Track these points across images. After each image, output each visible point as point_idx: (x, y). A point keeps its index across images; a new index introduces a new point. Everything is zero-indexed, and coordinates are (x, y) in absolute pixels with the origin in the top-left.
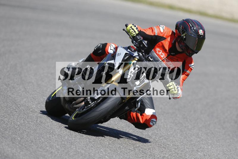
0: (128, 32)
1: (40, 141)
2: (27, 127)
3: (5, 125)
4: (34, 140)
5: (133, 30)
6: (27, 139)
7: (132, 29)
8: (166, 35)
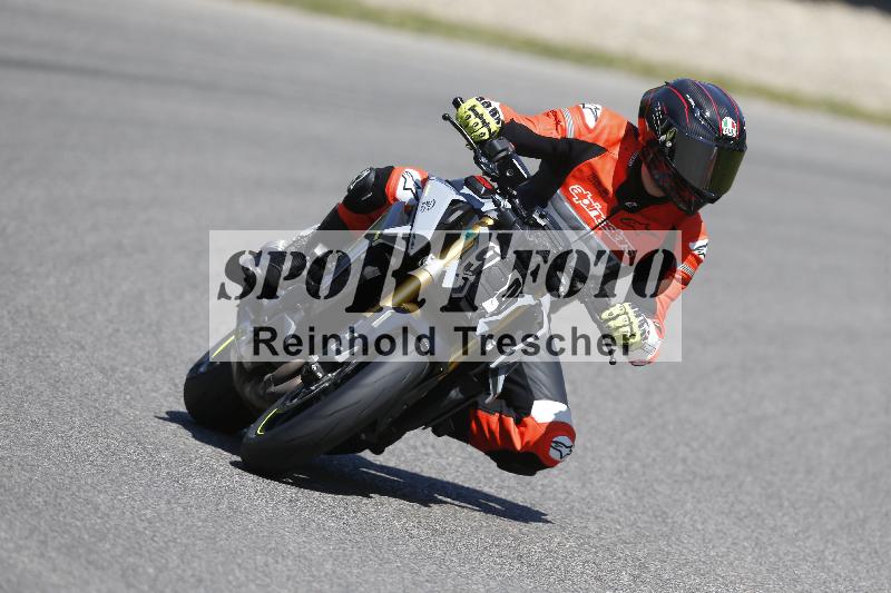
0: (462, 127)
1: (231, 578)
2: (180, 528)
3: (99, 521)
4: (206, 576)
5: (478, 120)
6: (179, 571)
7: (477, 115)
8: (605, 136)
